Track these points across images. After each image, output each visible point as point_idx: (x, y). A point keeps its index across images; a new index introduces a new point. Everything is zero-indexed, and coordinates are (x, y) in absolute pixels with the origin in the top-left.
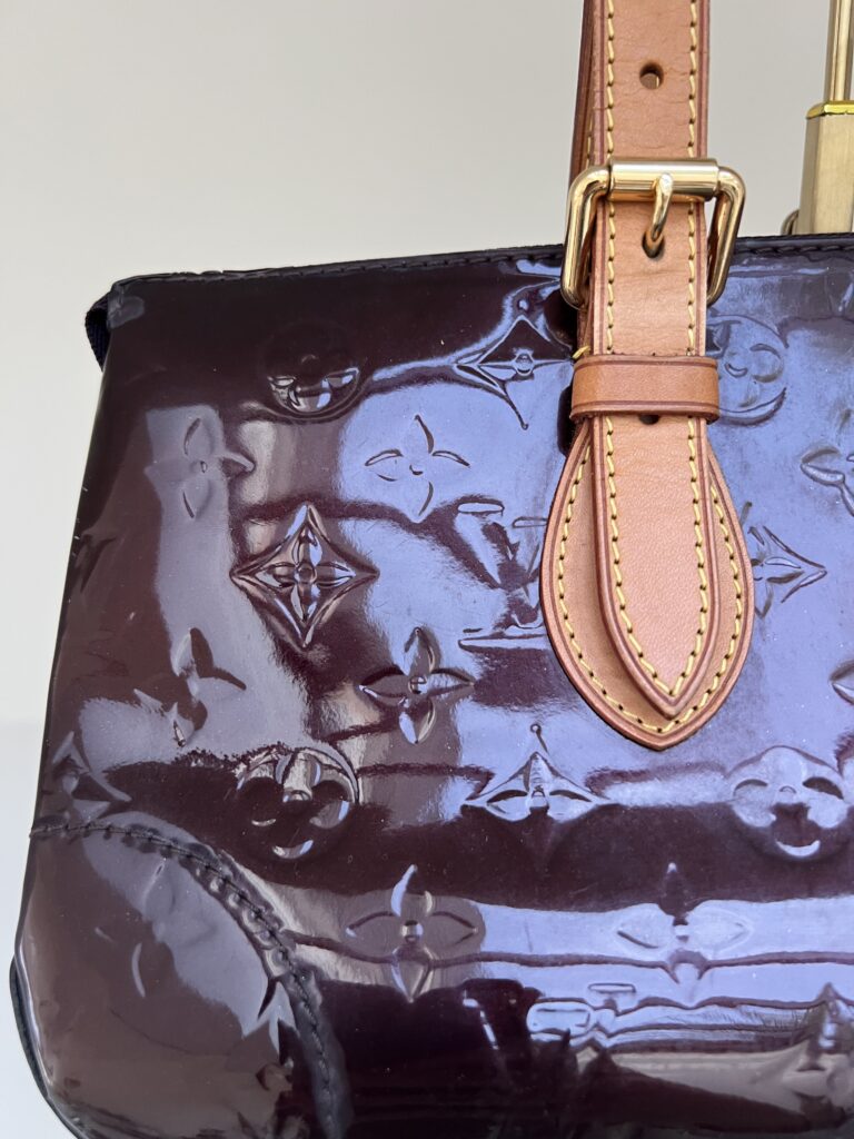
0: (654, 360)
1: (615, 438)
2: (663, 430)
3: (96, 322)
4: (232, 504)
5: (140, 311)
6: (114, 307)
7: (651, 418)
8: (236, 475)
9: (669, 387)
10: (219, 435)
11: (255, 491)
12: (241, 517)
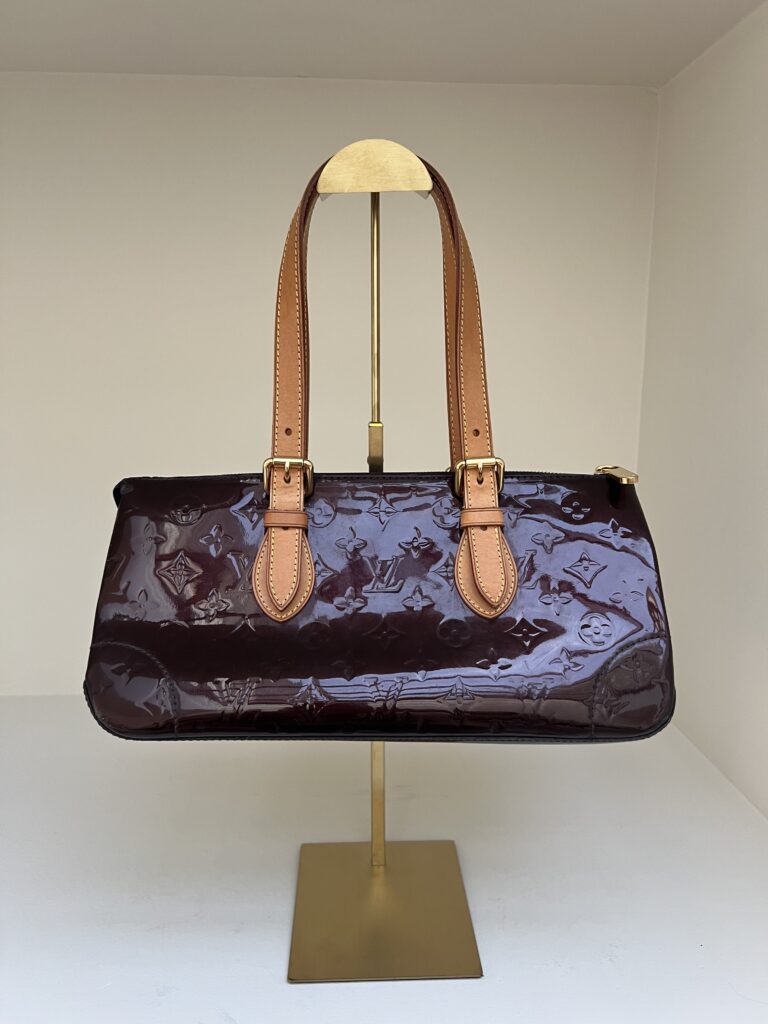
0: (287, 512)
1: (275, 533)
2: (289, 532)
3: (117, 492)
4: (157, 554)
5: (132, 490)
6: (123, 488)
7: (286, 528)
8: (159, 543)
9: (291, 519)
10: (155, 529)
11: (167, 549)
12: (159, 559)
